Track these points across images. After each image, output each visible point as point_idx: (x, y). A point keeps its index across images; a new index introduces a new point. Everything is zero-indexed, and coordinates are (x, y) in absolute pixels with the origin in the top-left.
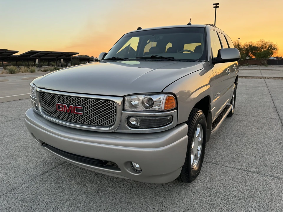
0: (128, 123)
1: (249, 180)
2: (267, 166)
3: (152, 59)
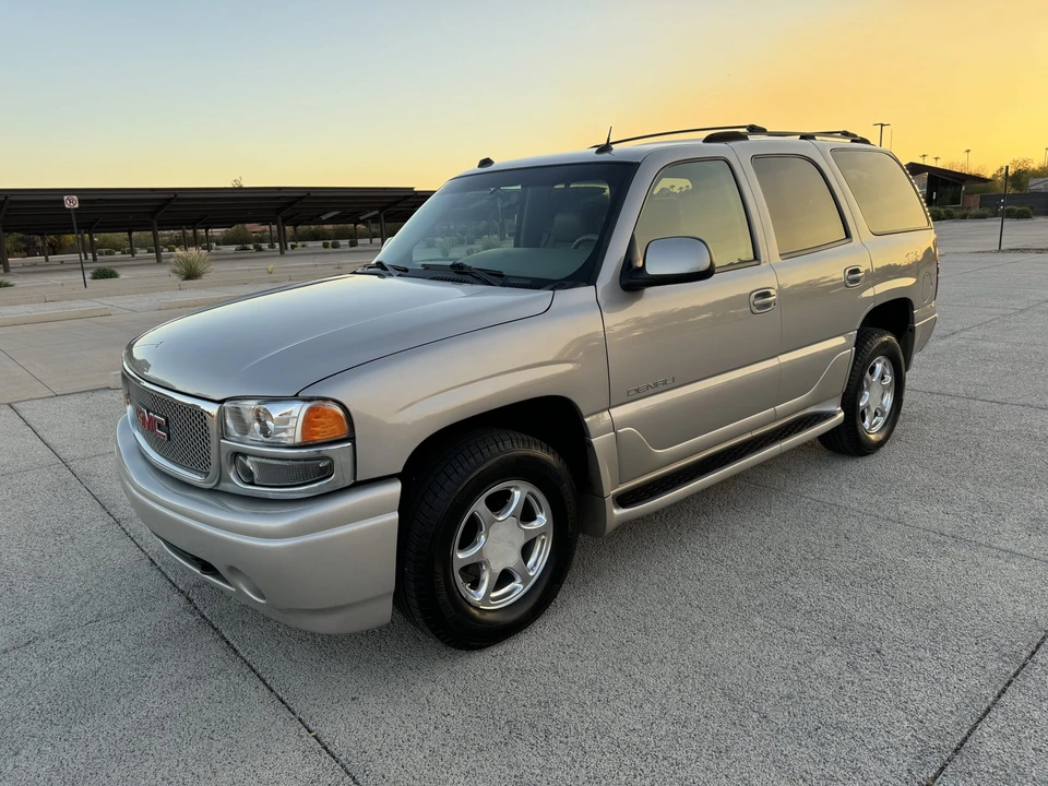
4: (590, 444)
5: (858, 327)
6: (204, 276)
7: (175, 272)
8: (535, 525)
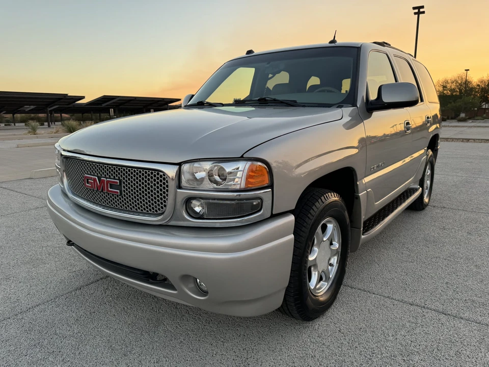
0: (188, 210)
1: (423, 324)
2: (466, 300)
3: (260, 103)
5: (428, 146)
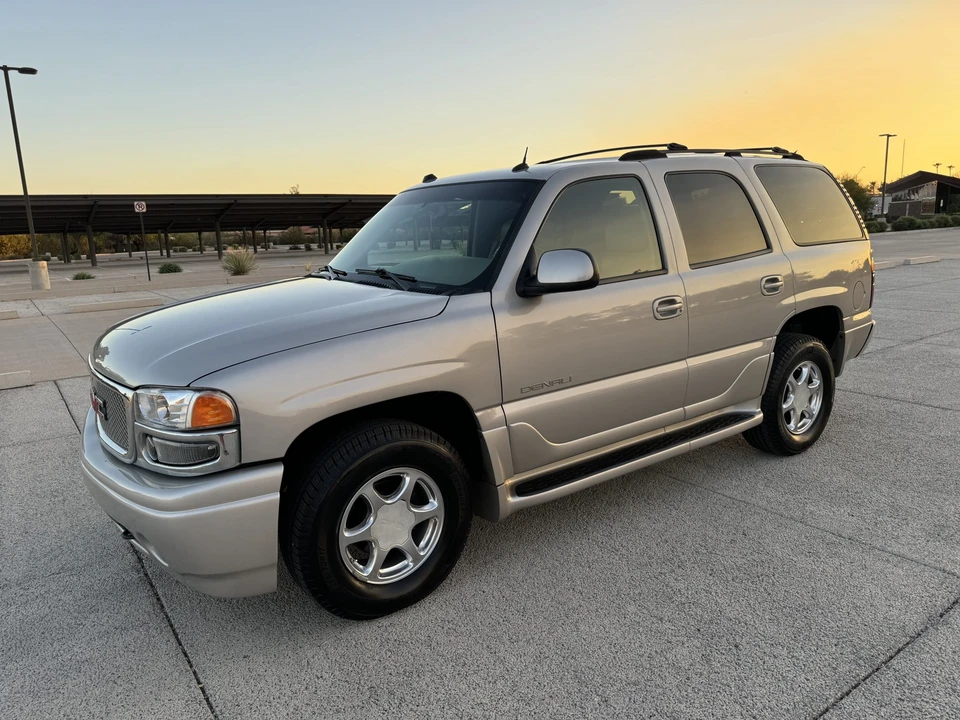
4: (482, 436)
5: (777, 333)
6: (250, 272)
7: (225, 268)
8: (426, 508)
